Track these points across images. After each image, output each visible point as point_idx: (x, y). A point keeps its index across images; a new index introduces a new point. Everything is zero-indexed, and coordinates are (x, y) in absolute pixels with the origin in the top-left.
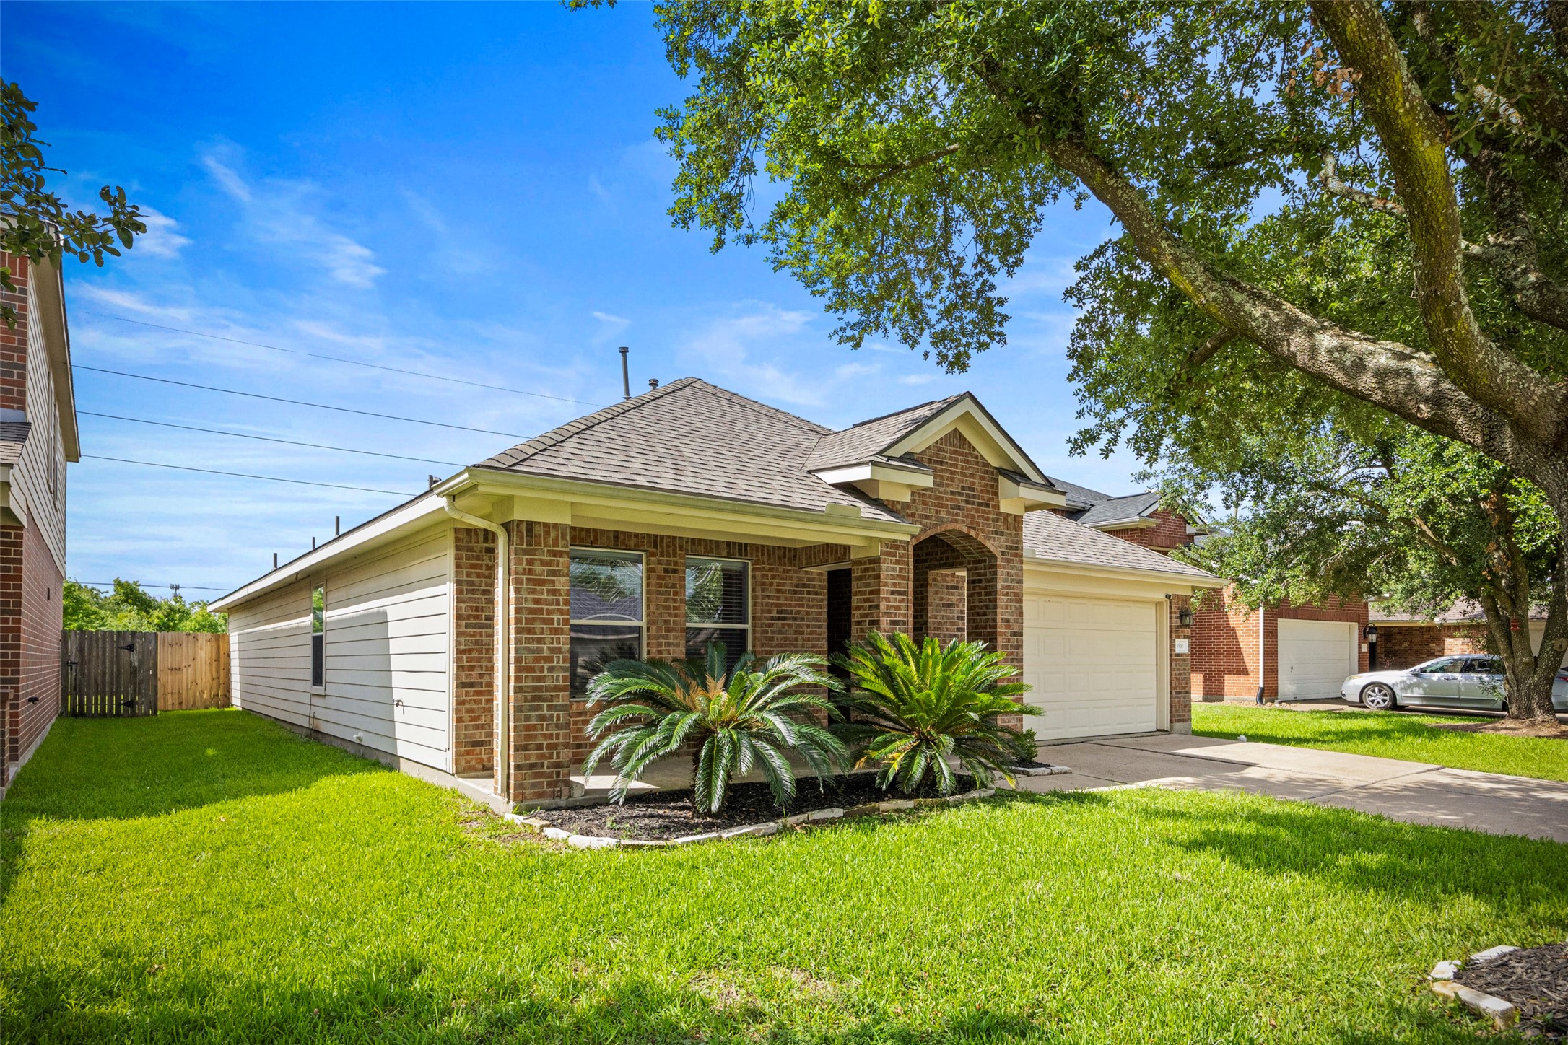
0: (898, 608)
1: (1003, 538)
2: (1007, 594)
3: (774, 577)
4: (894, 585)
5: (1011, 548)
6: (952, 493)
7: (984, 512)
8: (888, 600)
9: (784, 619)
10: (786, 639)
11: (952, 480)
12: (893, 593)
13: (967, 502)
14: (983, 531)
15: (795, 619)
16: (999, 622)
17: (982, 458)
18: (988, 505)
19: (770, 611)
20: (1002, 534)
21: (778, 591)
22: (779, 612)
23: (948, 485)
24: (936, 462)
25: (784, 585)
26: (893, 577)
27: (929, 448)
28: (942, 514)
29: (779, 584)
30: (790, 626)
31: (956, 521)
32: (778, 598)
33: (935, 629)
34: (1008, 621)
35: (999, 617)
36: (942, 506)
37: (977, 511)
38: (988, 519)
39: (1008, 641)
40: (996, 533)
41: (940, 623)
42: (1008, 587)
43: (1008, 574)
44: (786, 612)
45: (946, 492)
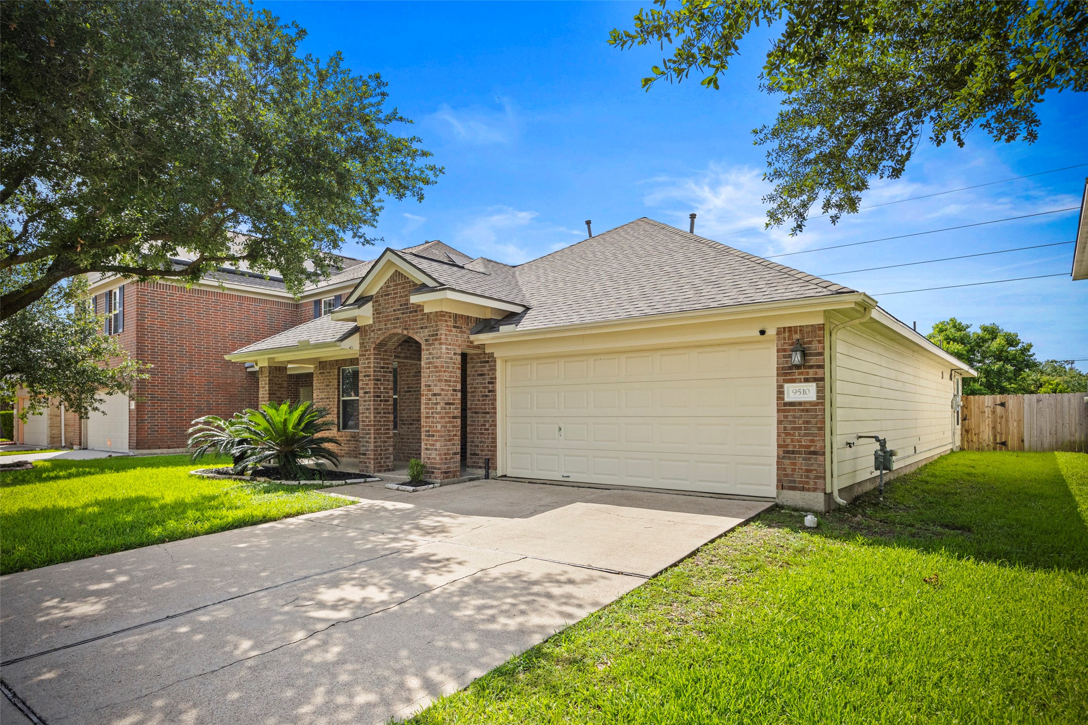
0: (367, 384)
1: (426, 330)
2: (429, 368)
3: (406, 370)
4: (365, 372)
5: (433, 335)
6: (394, 311)
7: (413, 316)
8: (362, 380)
9: (410, 391)
10: (411, 402)
11: (394, 302)
12: (365, 376)
13: (403, 313)
14: (413, 329)
15: (415, 391)
16: (423, 387)
17: (413, 282)
18: (416, 311)
19: (404, 388)
20: (426, 327)
21: (408, 377)
22: (408, 388)
23: (392, 307)
24: (385, 295)
25: (410, 373)
26: (365, 368)
27: (381, 288)
28: (389, 326)
29: (408, 373)
30: (413, 395)
31: (396, 327)
32: (408, 381)
33: (472, 392)
34: (429, 386)
35: (423, 384)
36: (388, 320)
37: (409, 317)
38: (416, 320)
39: (430, 399)
40: (422, 328)
41: (475, 388)
42: (430, 363)
43: (430, 354)
44: (411, 388)
45: (391, 311)
